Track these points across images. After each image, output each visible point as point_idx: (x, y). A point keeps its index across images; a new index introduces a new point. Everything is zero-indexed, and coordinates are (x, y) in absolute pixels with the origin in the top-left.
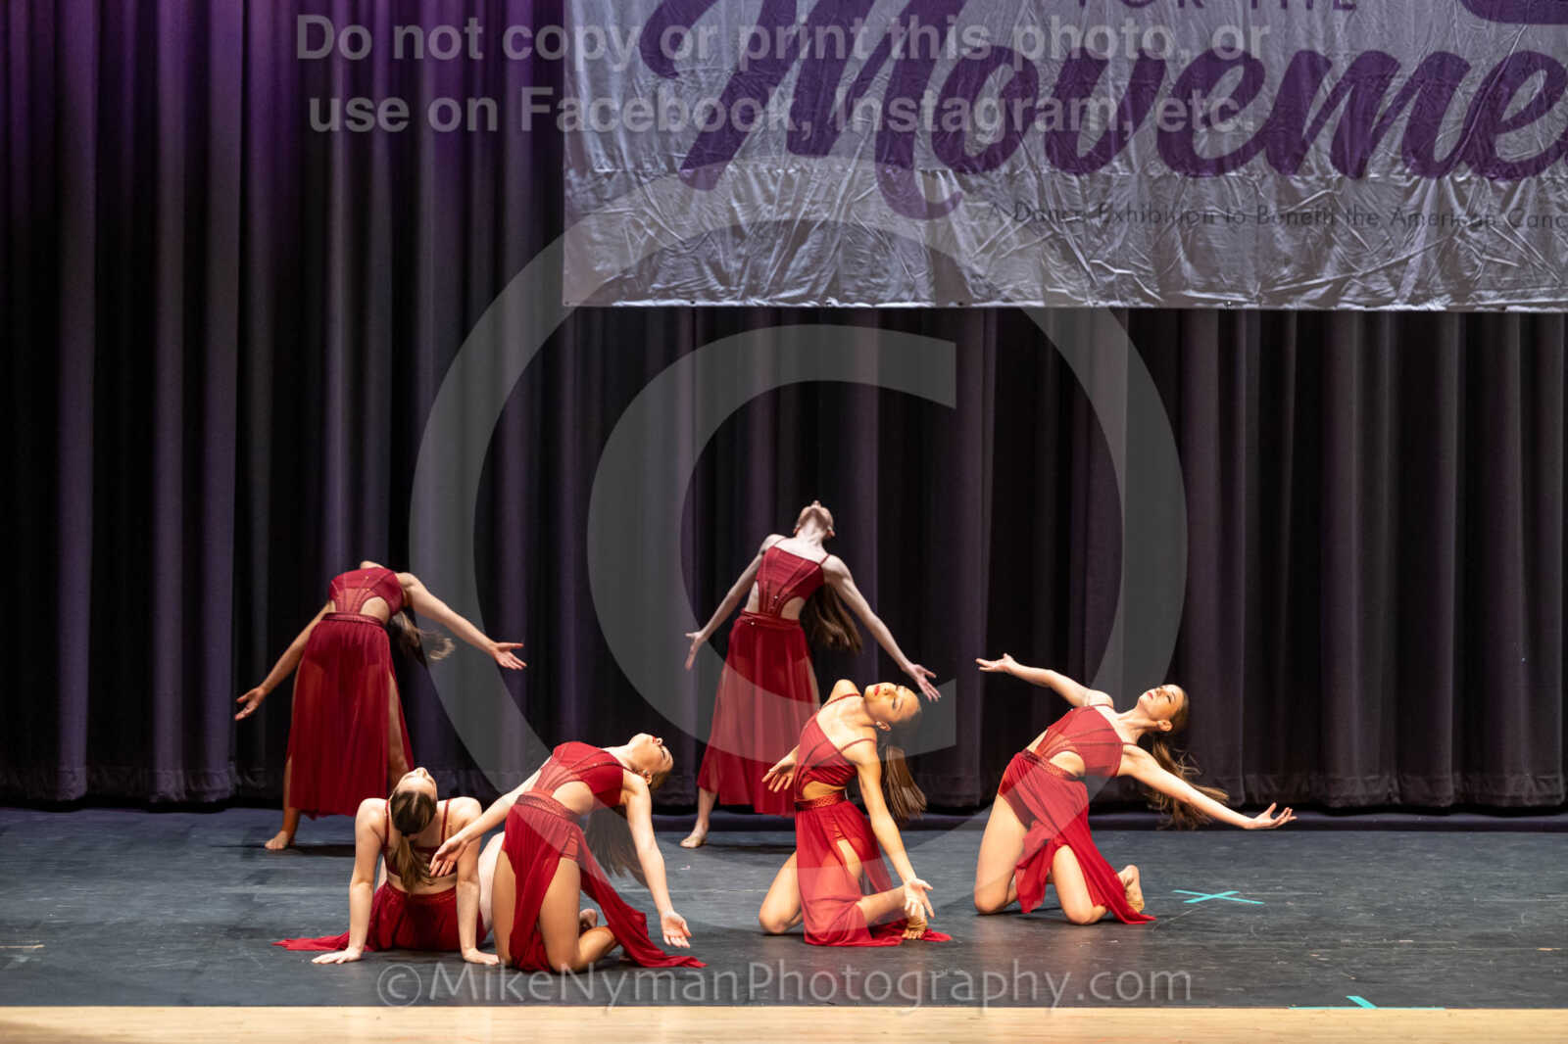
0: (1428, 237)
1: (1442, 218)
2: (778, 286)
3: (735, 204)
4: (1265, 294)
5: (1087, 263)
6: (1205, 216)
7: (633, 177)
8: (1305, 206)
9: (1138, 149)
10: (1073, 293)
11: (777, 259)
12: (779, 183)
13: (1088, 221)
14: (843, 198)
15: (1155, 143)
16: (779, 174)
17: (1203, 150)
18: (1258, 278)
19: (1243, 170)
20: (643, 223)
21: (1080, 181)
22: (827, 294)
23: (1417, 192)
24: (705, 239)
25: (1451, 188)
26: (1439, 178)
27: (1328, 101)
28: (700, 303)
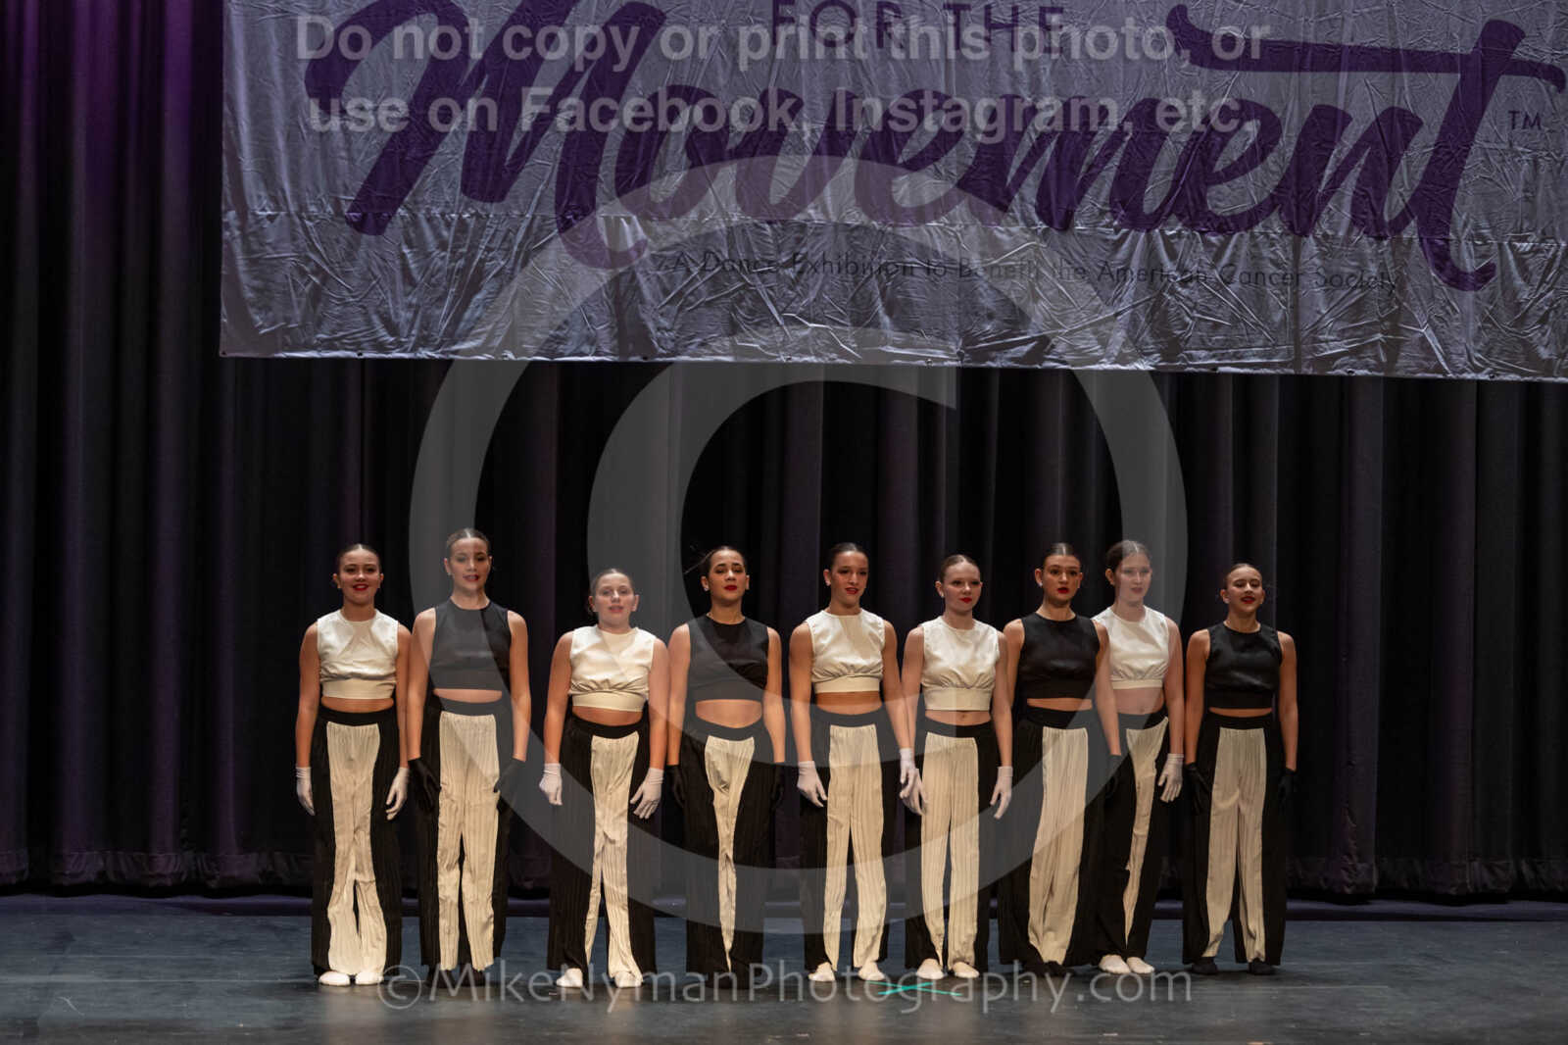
0: (1136, 293)
1: (1152, 272)
2: (452, 337)
3: (406, 251)
4: (967, 351)
5: (780, 313)
6: (905, 268)
7: (297, 220)
8: (1007, 259)
9: (833, 196)
10: (764, 347)
11: (450, 308)
12: (453, 229)
13: (780, 272)
14: (521, 246)
15: (852, 190)
16: (452, 219)
17: (902, 198)
18: (960, 335)
19: (944, 219)
20: (307, 269)
21: (772, 228)
22: (504, 346)
23: (1126, 245)
24: (374, 286)
25: (1161, 242)
26: (1148, 231)
27: (1033, 147)
28: (367, 355)
